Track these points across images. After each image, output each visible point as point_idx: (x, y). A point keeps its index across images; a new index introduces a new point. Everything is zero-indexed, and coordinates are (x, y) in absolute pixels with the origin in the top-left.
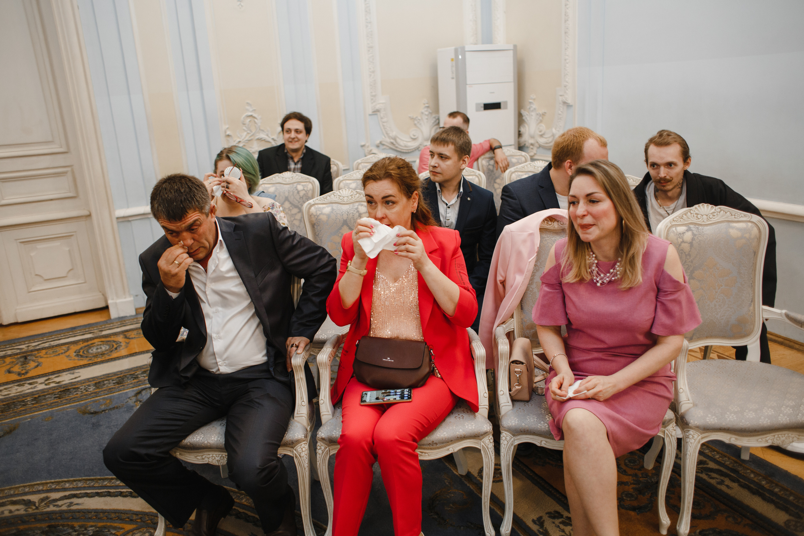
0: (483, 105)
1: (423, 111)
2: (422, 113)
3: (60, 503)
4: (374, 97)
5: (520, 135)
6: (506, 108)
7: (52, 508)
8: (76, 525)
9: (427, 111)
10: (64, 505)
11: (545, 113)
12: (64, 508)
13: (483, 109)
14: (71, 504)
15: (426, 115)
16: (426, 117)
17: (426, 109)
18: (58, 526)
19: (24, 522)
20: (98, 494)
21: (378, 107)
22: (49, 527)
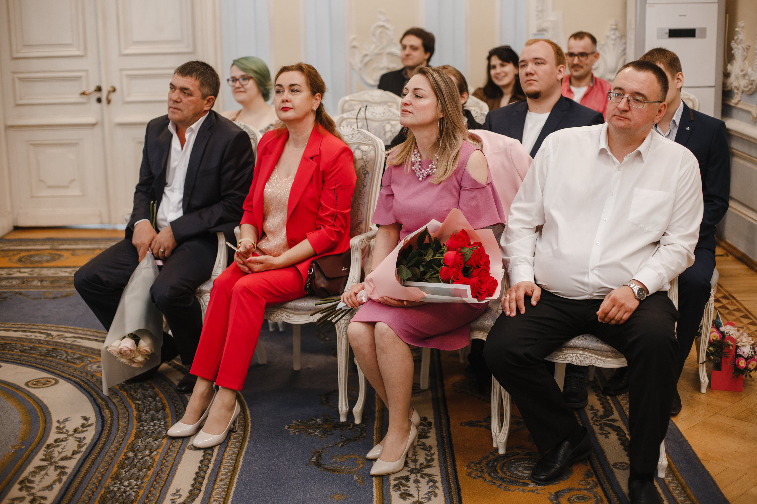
0: (667, 31)
1: (608, 34)
2: (608, 37)
3: (68, 339)
4: (541, 12)
5: (726, 75)
6: (704, 36)
7: (62, 340)
8: (70, 351)
9: (614, 34)
10: (69, 341)
11: (749, 46)
12: (69, 342)
13: (667, 35)
14: (75, 341)
15: (612, 39)
16: (613, 42)
17: (612, 32)
18: (59, 349)
19: (40, 343)
20: (96, 340)
21: (544, 25)
22: (53, 349)
